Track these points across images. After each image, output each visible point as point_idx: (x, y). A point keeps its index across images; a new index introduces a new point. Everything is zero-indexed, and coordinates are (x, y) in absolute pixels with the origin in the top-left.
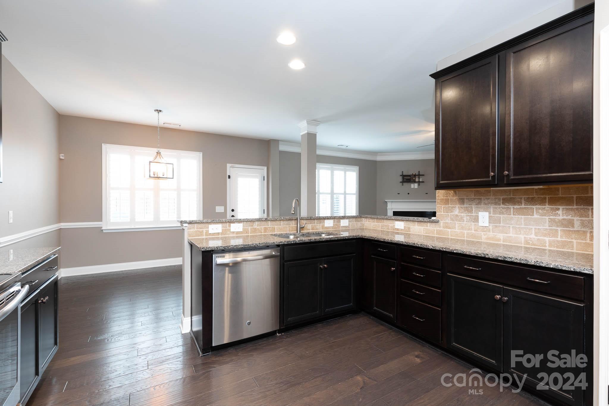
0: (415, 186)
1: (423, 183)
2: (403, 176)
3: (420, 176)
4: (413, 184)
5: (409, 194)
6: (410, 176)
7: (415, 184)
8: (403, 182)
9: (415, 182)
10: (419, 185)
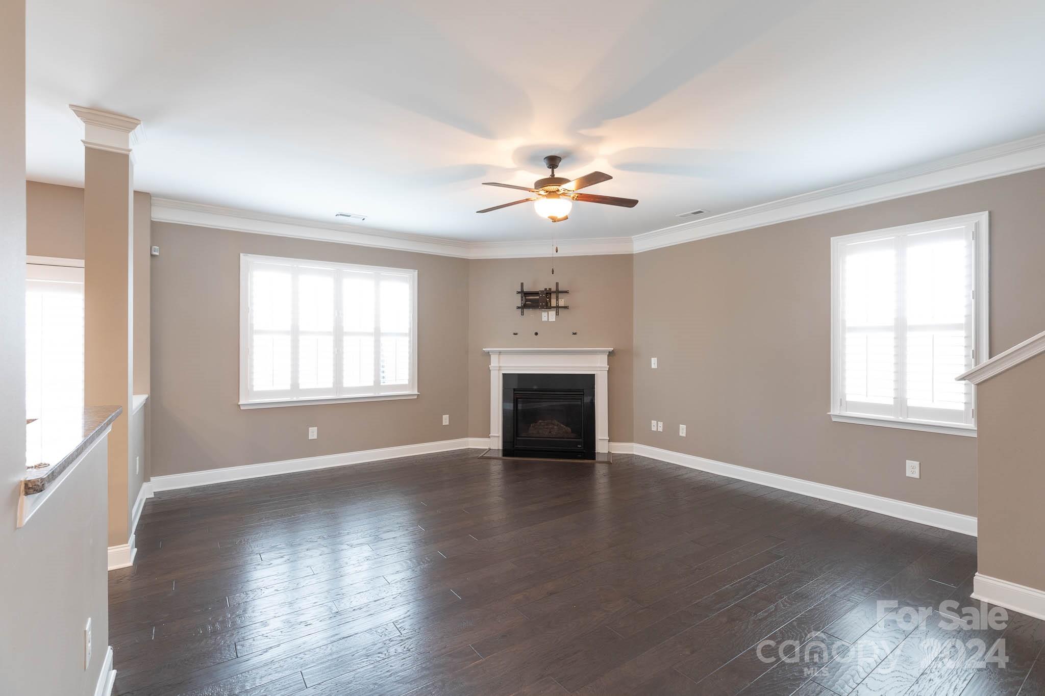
0: (549, 316)
1: (566, 311)
2: (525, 294)
3: (560, 295)
4: (547, 313)
5: (536, 334)
6: (536, 293)
7: (550, 312)
8: (524, 307)
9: (548, 307)
10: (557, 314)
